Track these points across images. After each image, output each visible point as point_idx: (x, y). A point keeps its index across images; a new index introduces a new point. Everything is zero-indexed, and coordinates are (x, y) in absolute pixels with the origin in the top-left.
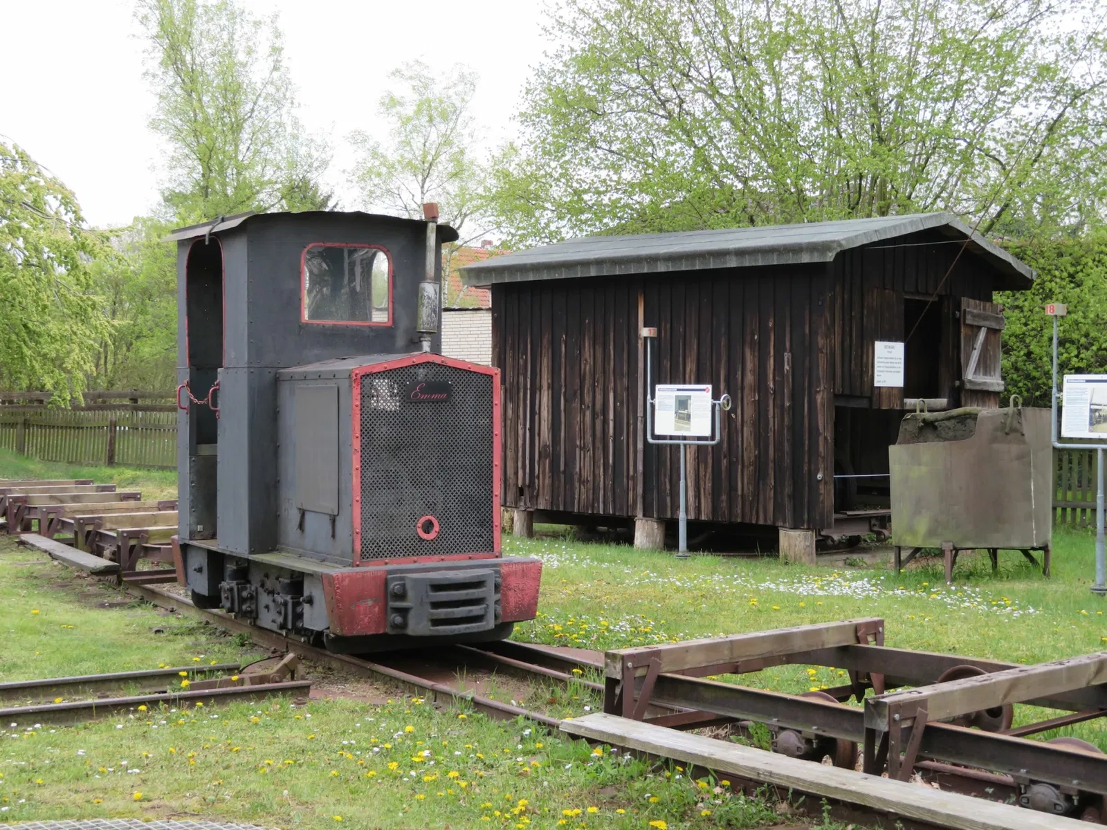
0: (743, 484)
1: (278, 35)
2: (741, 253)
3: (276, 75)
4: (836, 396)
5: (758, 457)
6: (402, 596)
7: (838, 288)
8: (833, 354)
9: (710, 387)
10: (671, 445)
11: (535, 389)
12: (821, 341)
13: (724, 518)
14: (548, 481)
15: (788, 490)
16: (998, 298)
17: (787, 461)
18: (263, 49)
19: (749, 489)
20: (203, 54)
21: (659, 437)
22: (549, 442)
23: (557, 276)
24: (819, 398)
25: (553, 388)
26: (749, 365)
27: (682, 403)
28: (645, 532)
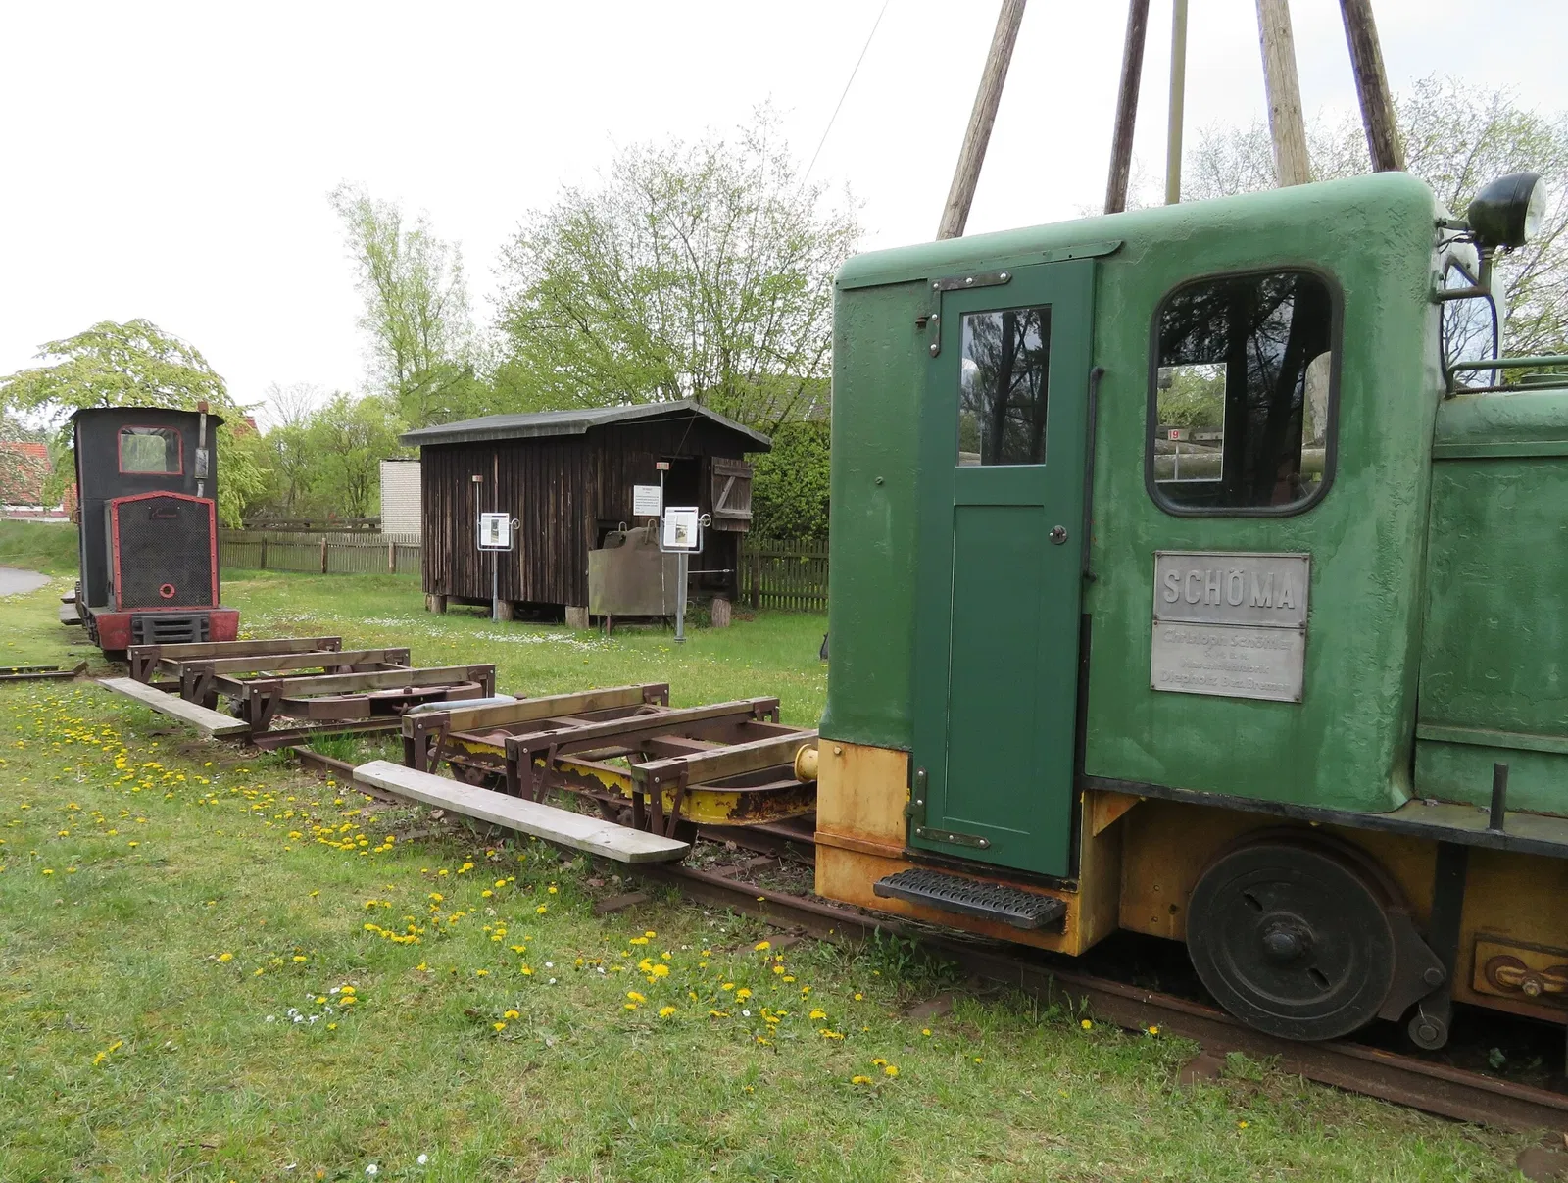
0: (549, 579)
1: (459, 257)
2: (540, 427)
3: (456, 286)
4: (599, 521)
5: (556, 560)
6: (140, 628)
7: (599, 450)
8: (595, 493)
9: (508, 514)
10: (490, 552)
11: (444, 516)
12: (587, 486)
13: (538, 600)
14: (450, 576)
15: (571, 581)
16: (747, 456)
17: (570, 562)
18: (447, 268)
19: (551, 581)
20: (402, 271)
21: (484, 547)
22: (450, 552)
23: (448, 442)
24: (586, 521)
25: (452, 515)
26: (551, 501)
27: (495, 525)
28: (499, 607)
